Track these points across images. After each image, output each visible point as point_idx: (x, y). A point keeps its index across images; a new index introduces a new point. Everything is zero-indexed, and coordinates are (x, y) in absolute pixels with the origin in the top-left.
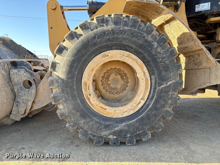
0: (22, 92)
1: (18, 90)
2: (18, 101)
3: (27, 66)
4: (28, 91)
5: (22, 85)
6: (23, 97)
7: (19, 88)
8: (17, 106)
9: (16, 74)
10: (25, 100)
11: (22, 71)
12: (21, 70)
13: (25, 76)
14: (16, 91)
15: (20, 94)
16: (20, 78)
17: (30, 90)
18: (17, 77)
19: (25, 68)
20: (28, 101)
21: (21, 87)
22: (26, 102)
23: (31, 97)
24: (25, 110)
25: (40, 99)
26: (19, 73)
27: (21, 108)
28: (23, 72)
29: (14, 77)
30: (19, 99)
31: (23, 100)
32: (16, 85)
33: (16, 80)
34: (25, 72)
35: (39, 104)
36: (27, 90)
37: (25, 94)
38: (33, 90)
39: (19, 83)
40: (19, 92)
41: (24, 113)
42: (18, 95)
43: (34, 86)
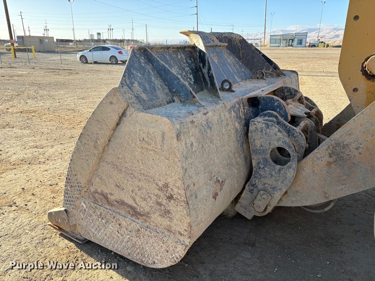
0: (266, 169)
1: (259, 163)
2: (255, 184)
3: (278, 110)
4: (280, 170)
5: (268, 156)
6: (266, 180)
7: (262, 160)
8: (251, 191)
9: (262, 131)
10: (269, 186)
11: (274, 128)
12: (272, 125)
13: (279, 139)
14: (254, 164)
15: (262, 172)
16: (268, 142)
17: (284, 170)
18: (261, 138)
19: (276, 117)
20: (274, 188)
21: (265, 160)
22: (270, 190)
23: (282, 182)
24: (265, 206)
25: (299, 190)
26: (268, 130)
27: (260, 200)
28: (277, 130)
29: (256, 136)
30: (257, 181)
31: (265, 184)
32: (256, 152)
33: (258, 143)
34: (279, 131)
35: (294, 199)
36: (278, 167)
37: (272, 175)
38: (289, 171)
39: (264, 151)
40: (260, 168)
41: (262, 210)
42: (258, 172)
43: (293, 164)
